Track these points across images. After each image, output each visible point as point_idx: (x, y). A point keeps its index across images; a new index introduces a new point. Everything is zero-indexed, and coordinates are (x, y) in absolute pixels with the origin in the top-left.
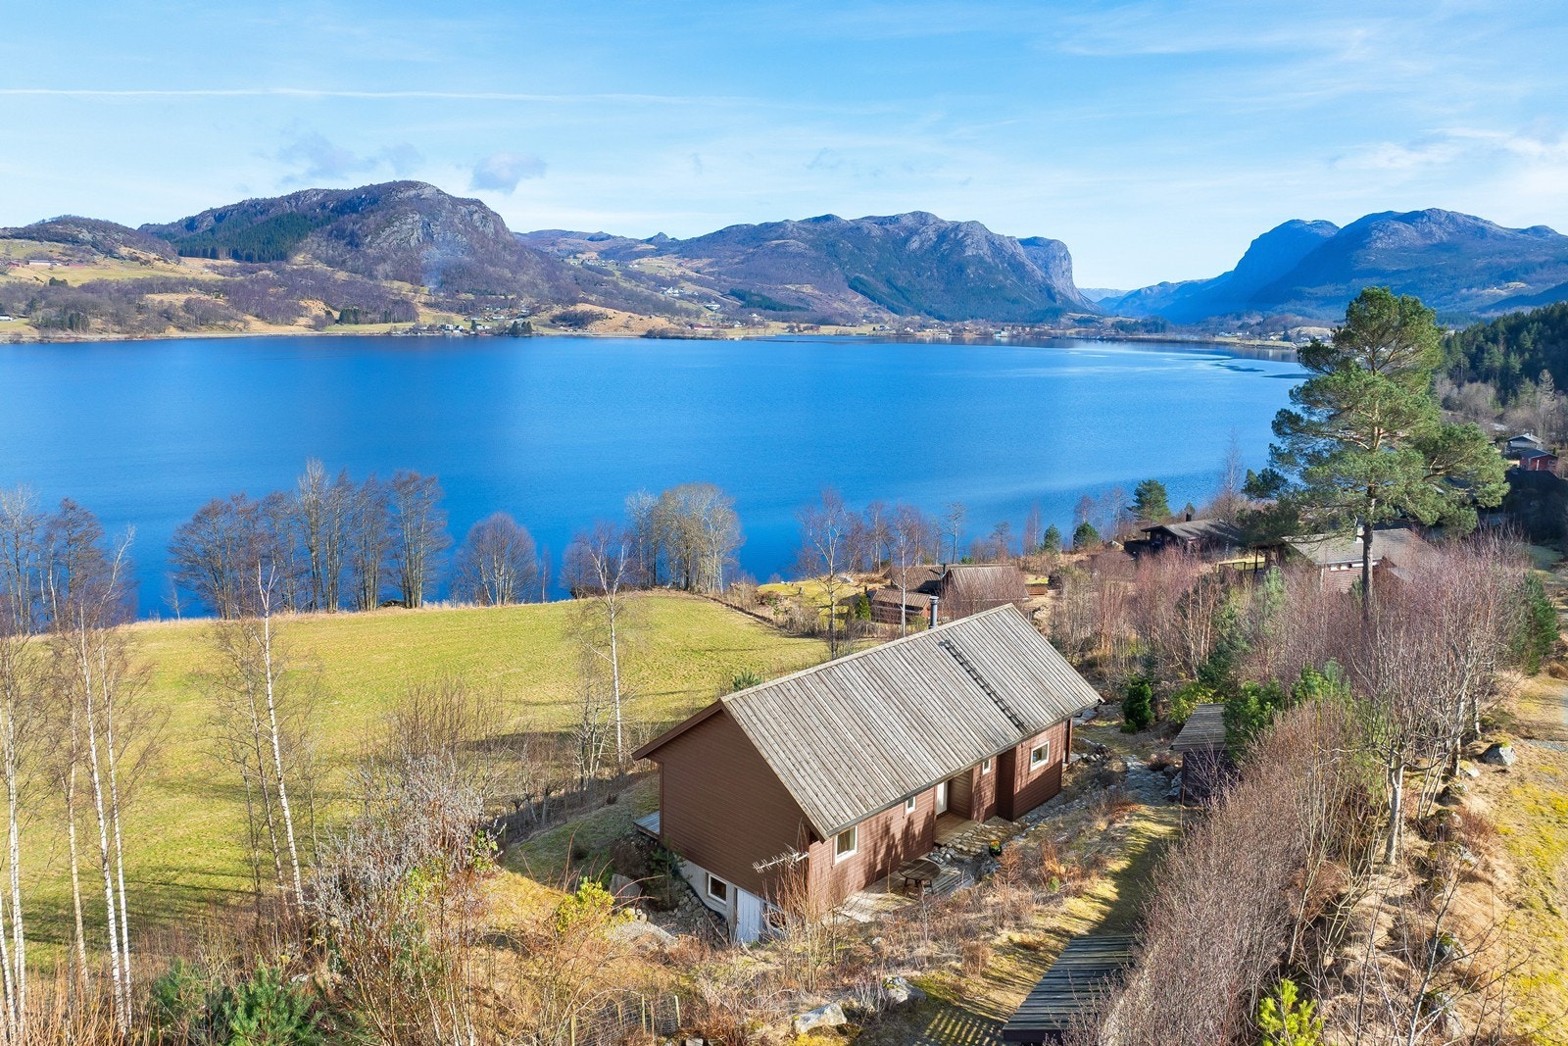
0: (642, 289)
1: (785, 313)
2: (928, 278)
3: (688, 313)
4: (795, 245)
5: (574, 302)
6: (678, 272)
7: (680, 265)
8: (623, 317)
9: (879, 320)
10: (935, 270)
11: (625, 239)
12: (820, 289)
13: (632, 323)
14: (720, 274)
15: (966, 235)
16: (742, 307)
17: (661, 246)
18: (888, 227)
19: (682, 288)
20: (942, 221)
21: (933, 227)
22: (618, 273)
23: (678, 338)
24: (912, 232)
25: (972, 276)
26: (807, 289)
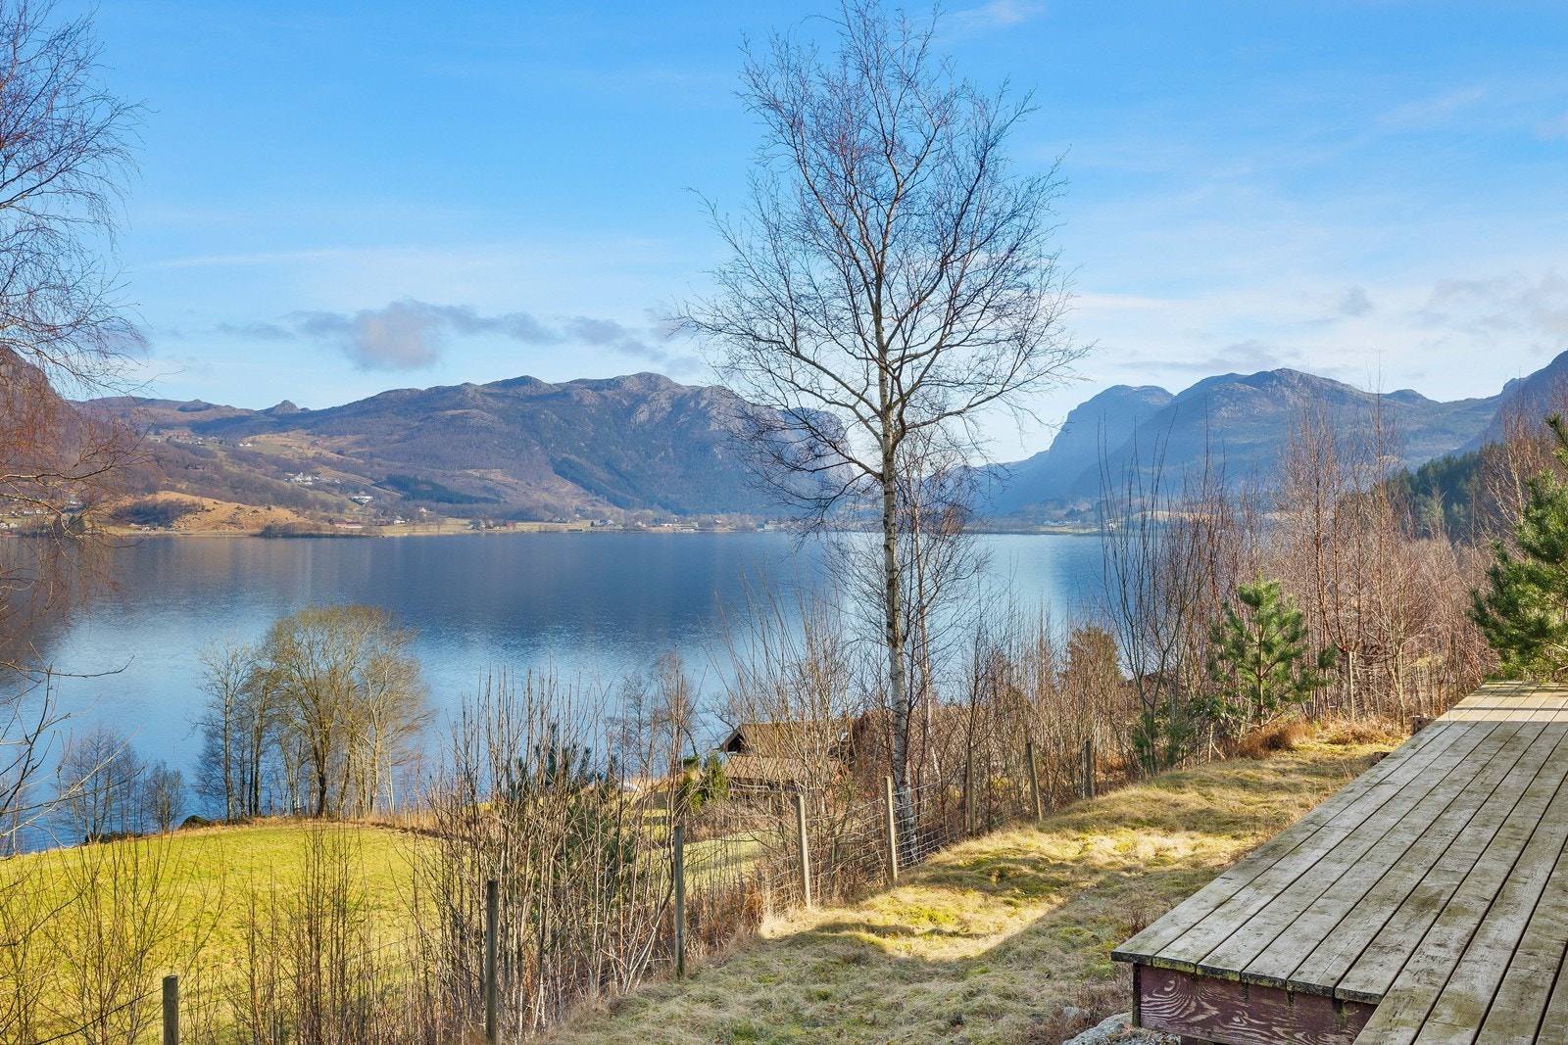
0: (258, 475)
1: (467, 506)
2: (662, 459)
3: (325, 506)
4: (479, 417)
5: (153, 490)
6: (311, 453)
7: (314, 444)
8: (227, 509)
9: (595, 515)
10: (670, 450)
11: (234, 409)
12: (514, 476)
13: (241, 516)
14: (372, 455)
15: (710, 404)
16: (404, 498)
17: (284, 418)
18: (605, 392)
19: (317, 474)
20: (678, 386)
21: (666, 394)
22: (221, 454)
23: (311, 536)
24: (639, 399)
25: (720, 457)
26: (496, 475)
